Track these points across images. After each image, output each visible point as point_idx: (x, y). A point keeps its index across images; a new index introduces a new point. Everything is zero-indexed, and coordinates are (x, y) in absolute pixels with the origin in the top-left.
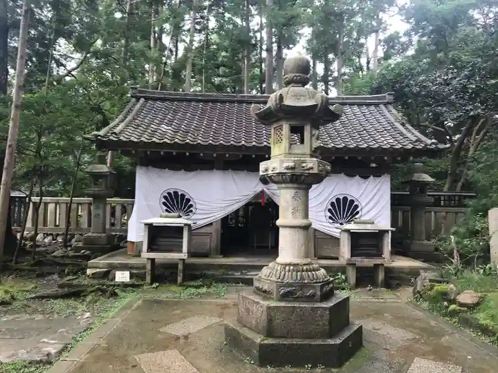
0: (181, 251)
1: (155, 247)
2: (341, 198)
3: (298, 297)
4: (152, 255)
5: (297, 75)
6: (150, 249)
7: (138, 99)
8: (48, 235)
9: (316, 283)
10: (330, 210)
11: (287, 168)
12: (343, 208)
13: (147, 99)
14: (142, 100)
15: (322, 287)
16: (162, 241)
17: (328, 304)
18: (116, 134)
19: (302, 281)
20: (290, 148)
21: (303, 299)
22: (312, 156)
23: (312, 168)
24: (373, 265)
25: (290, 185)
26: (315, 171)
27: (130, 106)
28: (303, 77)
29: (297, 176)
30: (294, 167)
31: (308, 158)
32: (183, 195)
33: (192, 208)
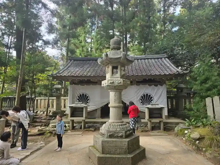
0: (83, 117)
1: (73, 115)
4: (72, 118)
5: (115, 45)
6: (72, 116)
7: (71, 60)
8: (42, 111)
9: (123, 130)
10: (141, 99)
11: (111, 83)
12: (146, 99)
13: (74, 60)
15: (126, 132)
17: (128, 140)
18: (59, 73)
19: (117, 130)
20: (112, 75)
21: (117, 137)
22: (121, 78)
23: (120, 83)
24: (159, 121)
25: (113, 90)
26: (122, 84)
27: (68, 63)
28: (117, 46)
29: (115, 86)
30: (113, 83)
31: (119, 79)
32: (86, 95)
33: (88, 101)
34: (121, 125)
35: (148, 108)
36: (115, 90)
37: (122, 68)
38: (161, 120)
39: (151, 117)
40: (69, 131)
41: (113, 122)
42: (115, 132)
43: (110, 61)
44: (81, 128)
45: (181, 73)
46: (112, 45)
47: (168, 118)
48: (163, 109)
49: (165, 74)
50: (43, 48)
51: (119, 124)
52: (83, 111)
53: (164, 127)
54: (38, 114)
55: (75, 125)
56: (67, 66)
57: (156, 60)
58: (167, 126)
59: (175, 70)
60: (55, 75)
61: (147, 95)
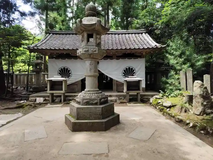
0: (62, 90)
2: (128, 68)
3: (90, 104)
4: (52, 92)
5: (90, 12)
6: (51, 90)
7: (50, 34)
8: (22, 87)
9: (98, 98)
11: (85, 51)
12: (129, 72)
13: (53, 34)
14: (51, 34)
15: (100, 100)
16: (56, 87)
17: (102, 106)
18: (37, 46)
19: (92, 97)
20: (87, 43)
21: (92, 104)
22: (96, 46)
23: (95, 51)
24: (136, 94)
25: (88, 59)
26: (97, 52)
27: (46, 36)
28: (93, 13)
29: (90, 54)
30: (88, 51)
31: (95, 47)
32: (67, 69)
33: (70, 75)
34: (97, 93)
35: (126, 81)
36: (90, 59)
37: (97, 36)
38: (138, 92)
39: (129, 89)
40: (49, 104)
41: (89, 91)
42: (90, 100)
43: (85, 29)
44: (61, 101)
45: (159, 47)
46: (87, 11)
47: (146, 91)
48: (141, 82)
49: (144, 48)
50: (20, 20)
51: (94, 92)
52: (62, 85)
53: (141, 99)
54: (18, 89)
55: (55, 98)
56: (46, 40)
57: (137, 35)
58: (144, 98)
59: (153, 44)
60: (32, 47)
61: (129, 68)
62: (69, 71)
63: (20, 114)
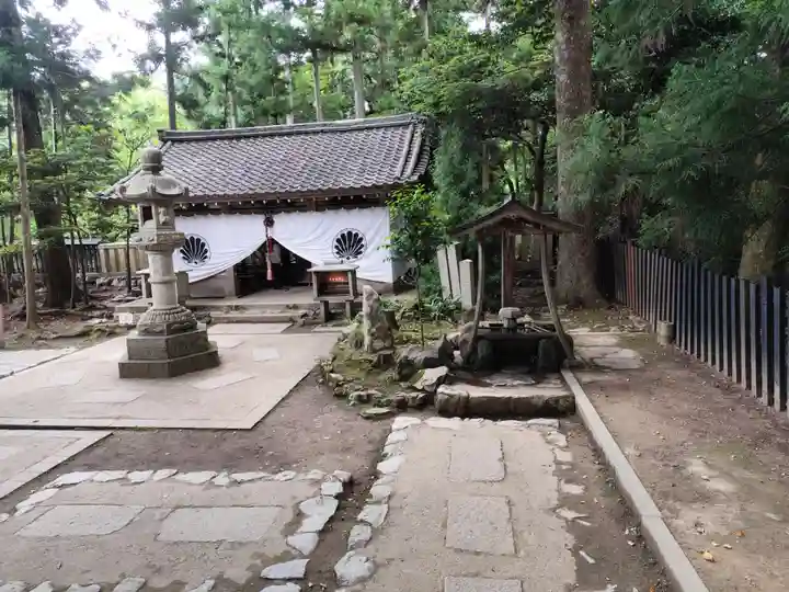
2: (346, 233)
12: (349, 243)
13: (174, 141)
14: (169, 143)
32: (199, 240)
33: (208, 254)
61: (350, 233)
62: (203, 245)
63: (72, 349)
